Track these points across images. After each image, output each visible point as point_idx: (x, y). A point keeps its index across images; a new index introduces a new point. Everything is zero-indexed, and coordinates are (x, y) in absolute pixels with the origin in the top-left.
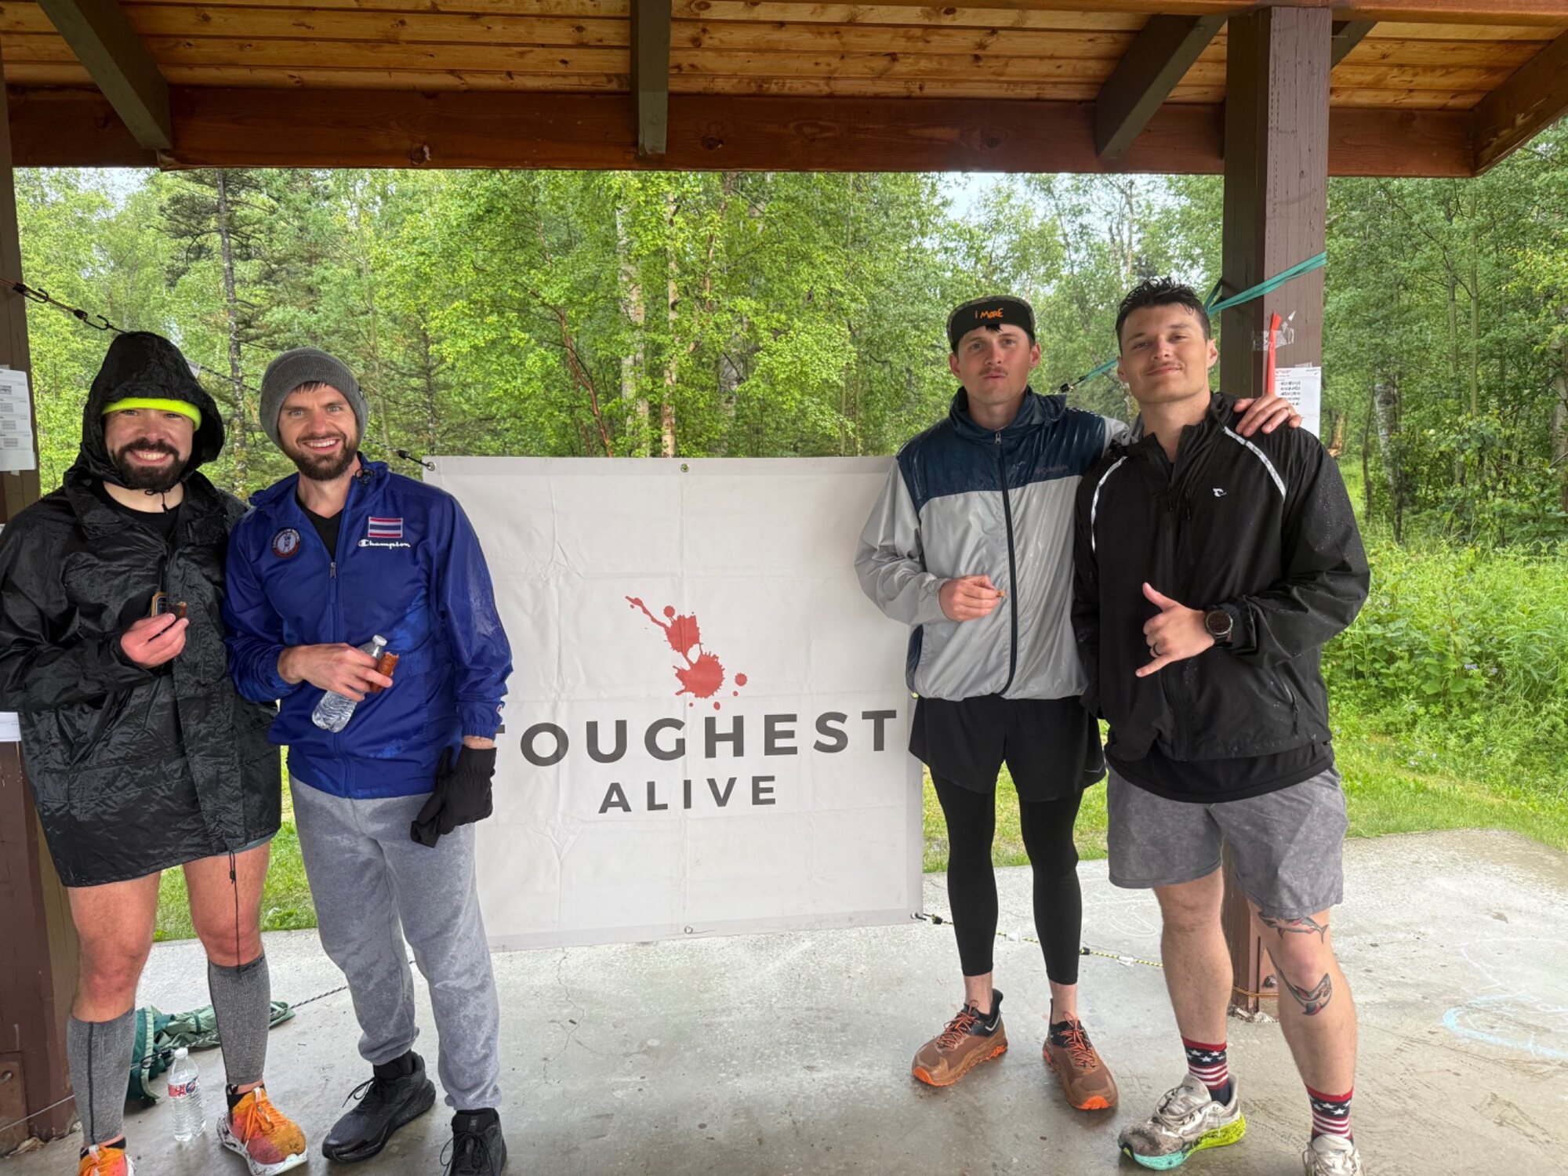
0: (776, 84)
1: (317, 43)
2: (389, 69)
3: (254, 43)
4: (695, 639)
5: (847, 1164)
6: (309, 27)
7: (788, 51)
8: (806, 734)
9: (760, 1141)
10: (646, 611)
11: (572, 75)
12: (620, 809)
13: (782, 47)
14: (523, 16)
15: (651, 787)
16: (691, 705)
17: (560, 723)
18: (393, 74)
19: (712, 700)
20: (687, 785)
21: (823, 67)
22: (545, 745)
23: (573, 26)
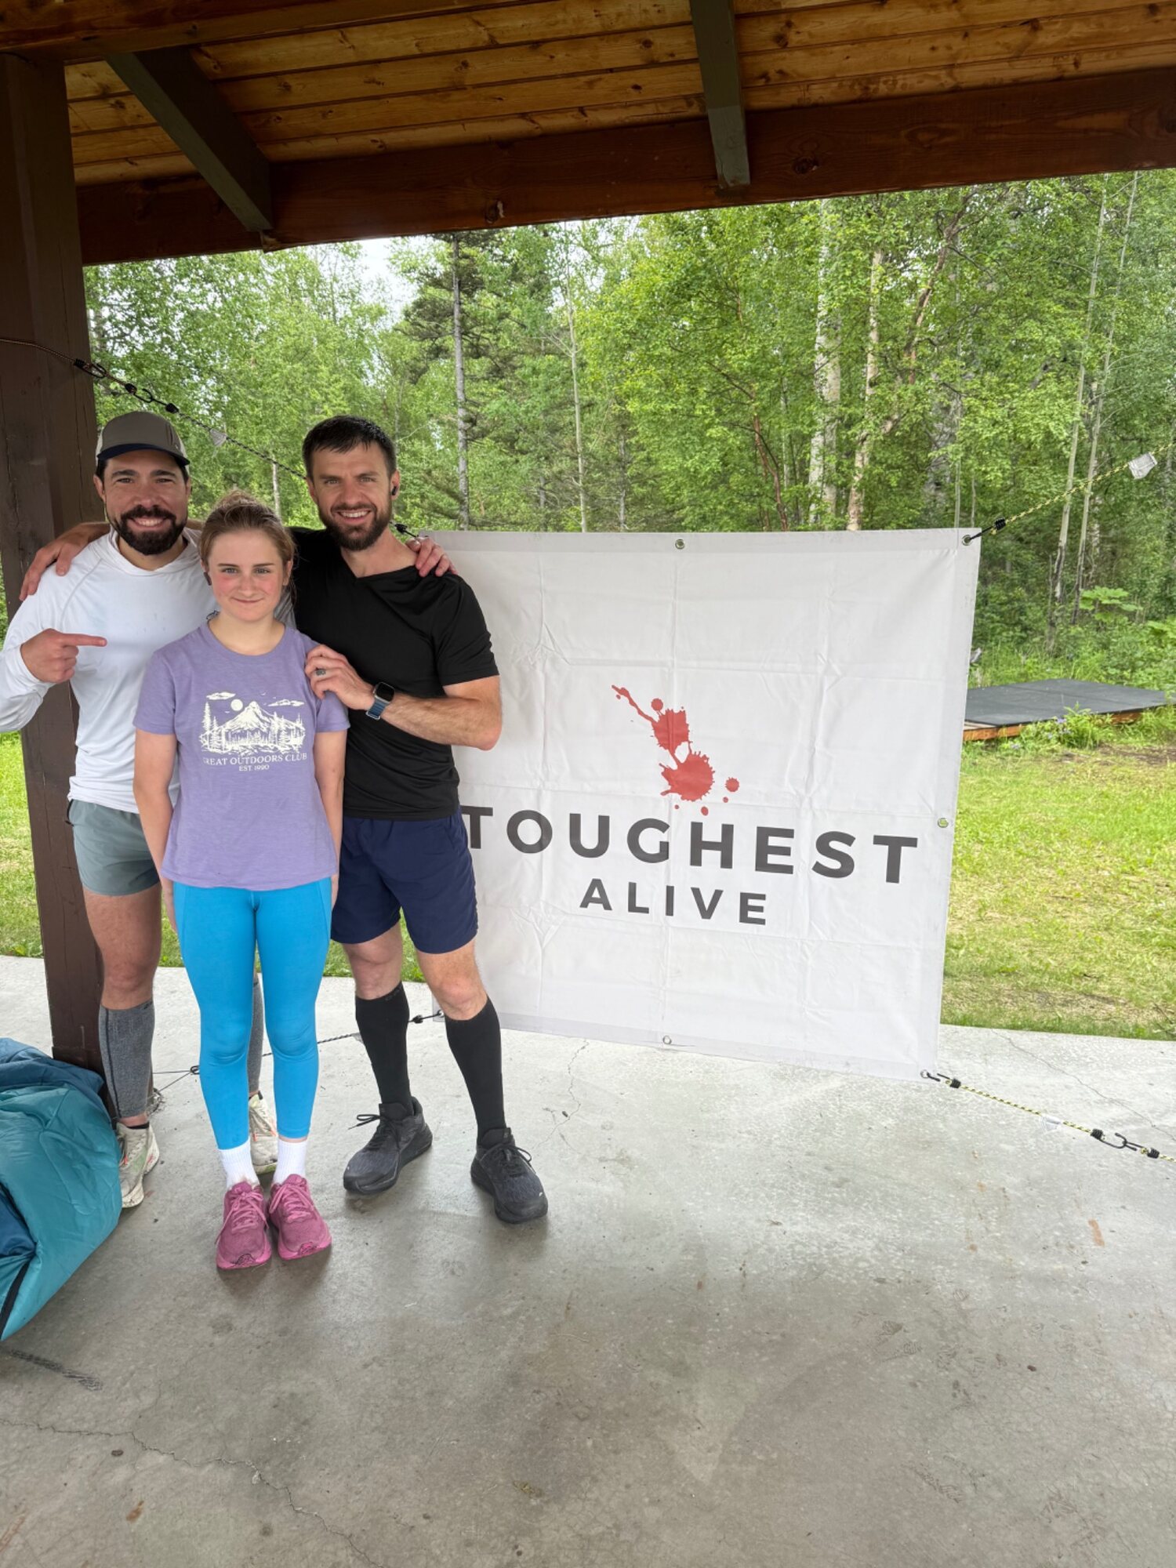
0: (885, 82)
1: (390, 100)
2: (462, 121)
3: (334, 108)
4: (684, 737)
5: (783, 1335)
6: (379, 83)
7: (894, 36)
8: (804, 853)
9: (700, 1285)
10: (632, 703)
11: (648, 102)
12: (601, 906)
13: (886, 32)
14: (584, 37)
15: (632, 888)
16: (677, 807)
17: (543, 813)
18: (467, 125)
19: (699, 804)
20: (670, 891)
21: (942, 52)
22: (529, 832)
23: (639, 41)
